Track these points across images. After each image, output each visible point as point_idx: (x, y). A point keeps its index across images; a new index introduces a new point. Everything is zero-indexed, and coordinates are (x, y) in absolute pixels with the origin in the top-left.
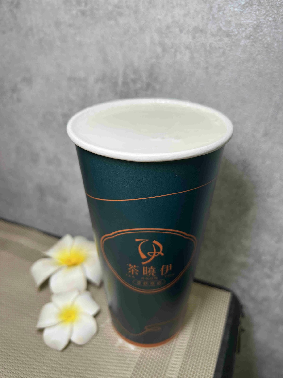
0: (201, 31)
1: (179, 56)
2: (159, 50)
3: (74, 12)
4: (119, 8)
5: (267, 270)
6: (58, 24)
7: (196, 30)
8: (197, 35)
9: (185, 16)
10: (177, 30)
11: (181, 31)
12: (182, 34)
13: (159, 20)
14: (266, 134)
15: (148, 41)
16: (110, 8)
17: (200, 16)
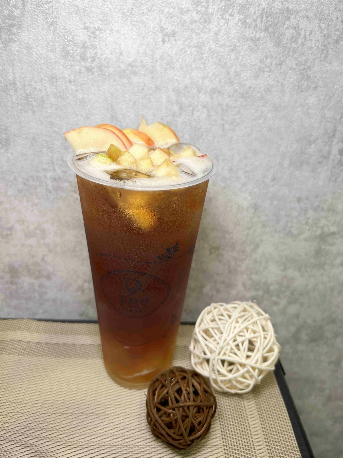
0: (219, 92)
1: (196, 114)
2: (176, 108)
3: (77, 68)
4: (132, 66)
5: (274, 299)
6: (53, 79)
7: (214, 91)
8: (215, 96)
9: (204, 78)
10: (195, 91)
11: (199, 92)
12: (200, 95)
13: (177, 80)
14: (274, 179)
15: (164, 99)
16: (123, 66)
17: (218, 79)
